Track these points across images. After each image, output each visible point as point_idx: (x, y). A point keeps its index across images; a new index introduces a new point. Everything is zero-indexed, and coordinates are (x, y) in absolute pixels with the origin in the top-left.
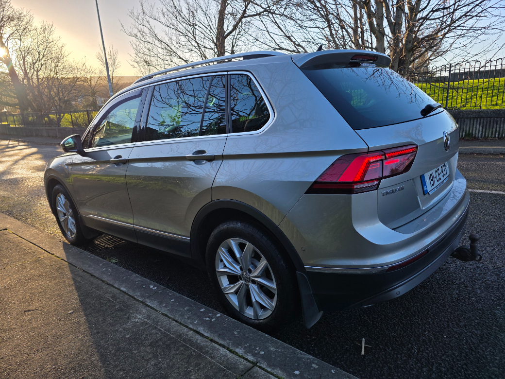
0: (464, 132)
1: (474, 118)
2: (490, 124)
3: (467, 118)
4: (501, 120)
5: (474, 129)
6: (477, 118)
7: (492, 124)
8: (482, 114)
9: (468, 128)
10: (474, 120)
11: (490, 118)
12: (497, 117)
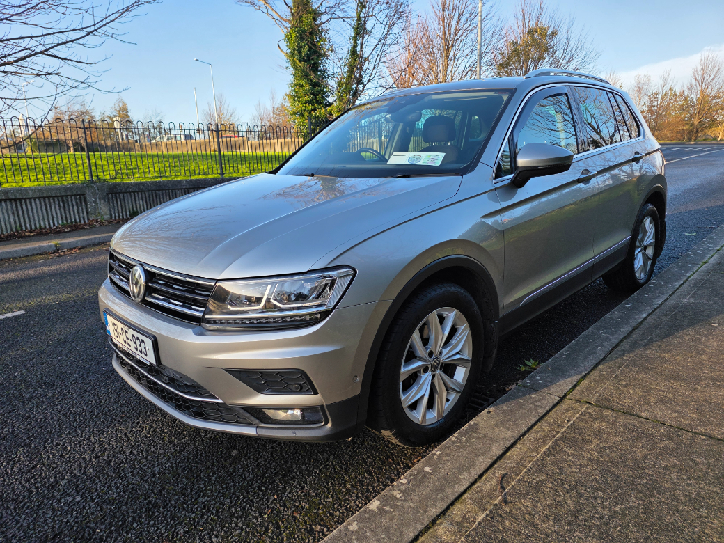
0: (128, 211)
1: (134, 192)
2: (153, 198)
3: (127, 193)
4: (163, 194)
5: (138, 206)
6: (137, 192)
7: (155, 198)
8: (142, 187)
9: (131, 206)
10: (134, 195)
11: (152, 191)
12: (158, 190)
